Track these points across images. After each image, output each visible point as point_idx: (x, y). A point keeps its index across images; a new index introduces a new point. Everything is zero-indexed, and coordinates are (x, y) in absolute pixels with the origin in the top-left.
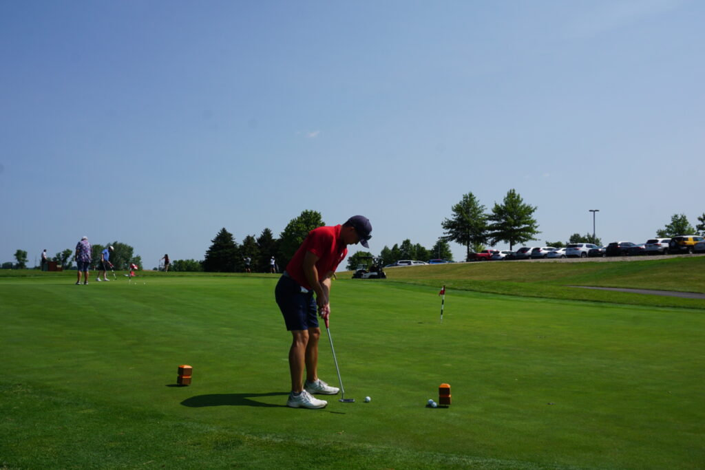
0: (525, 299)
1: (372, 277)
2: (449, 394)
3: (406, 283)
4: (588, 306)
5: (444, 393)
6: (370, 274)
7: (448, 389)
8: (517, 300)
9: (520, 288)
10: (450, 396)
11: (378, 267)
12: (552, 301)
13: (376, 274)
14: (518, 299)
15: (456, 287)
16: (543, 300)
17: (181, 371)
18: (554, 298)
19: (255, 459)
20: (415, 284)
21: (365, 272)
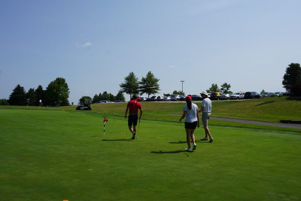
0: (150, 121)
1: (85, 109)
3: (97, 113)
4: (176, 125)
6: (84, 107)
9: (148, 115)
11: (88, 104)
12: (161, 122)
13: (87, 107)
14: (147, 121)
15: (119, 115)
16: (157, 122)
18: (162, 121)
20: (101, 114)
21: (82, 107)
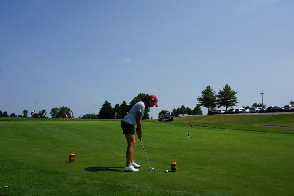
0: (227, 130)
1: (166, 121)
2: (175, 166)
3: (178, 123)
4: (253, 133)
5: (173, 166)
7: (175, 164)
8: (224, 131)
9: (226, 125)
10: (176, 167)
12: (239, 131)
15: (199, 125)
16: (234, 130)
17: (71, 156)
19: (88, 189)
20: (182, 124)
21: (163, 119)
